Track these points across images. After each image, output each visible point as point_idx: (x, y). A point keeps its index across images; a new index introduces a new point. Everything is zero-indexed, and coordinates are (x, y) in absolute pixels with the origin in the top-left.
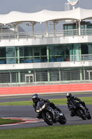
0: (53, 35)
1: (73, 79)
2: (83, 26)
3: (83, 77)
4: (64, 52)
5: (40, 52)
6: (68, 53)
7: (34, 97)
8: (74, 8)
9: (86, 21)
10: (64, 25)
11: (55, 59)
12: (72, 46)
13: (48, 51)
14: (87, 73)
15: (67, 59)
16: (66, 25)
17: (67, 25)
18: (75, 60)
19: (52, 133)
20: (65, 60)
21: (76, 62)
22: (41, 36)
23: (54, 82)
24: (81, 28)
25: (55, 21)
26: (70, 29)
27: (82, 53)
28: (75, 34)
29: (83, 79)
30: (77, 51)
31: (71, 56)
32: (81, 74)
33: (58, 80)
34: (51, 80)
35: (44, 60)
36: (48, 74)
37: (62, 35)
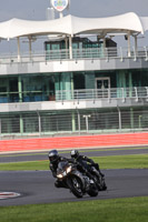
0: (28, 60)
1: (60, 130)
2: (76, 45)
3: (77, 125)
4: (46, 85)
5: (7, 85)
6: (52, 88)
7: (52, 154)
8: (61, 15)
9: (81, 36)
10: (46, 43)
11: (31, 97)
12: (59, 76)
13: (20, 84)
14: (83, 120)
15: (50, 98)
16: (49, 44)
17: (51, 43)
18: (63, 99)
19: (28, 216)
20: (48, 99)
21: (66, 101)
22: (9, 61)
23: (29, 134)
24: (73, 48)
25: (32, 37)
26: (56, 50)
27: (75, 88)
28: (64, 57)
29: (77, 129)
30: (67, 84)
31: (57, 92)
32: (73, 121)
33: (37, 130)
34: (24, 131)
35: (14, 98)
36: (21, 121)
37: (43, 59)
